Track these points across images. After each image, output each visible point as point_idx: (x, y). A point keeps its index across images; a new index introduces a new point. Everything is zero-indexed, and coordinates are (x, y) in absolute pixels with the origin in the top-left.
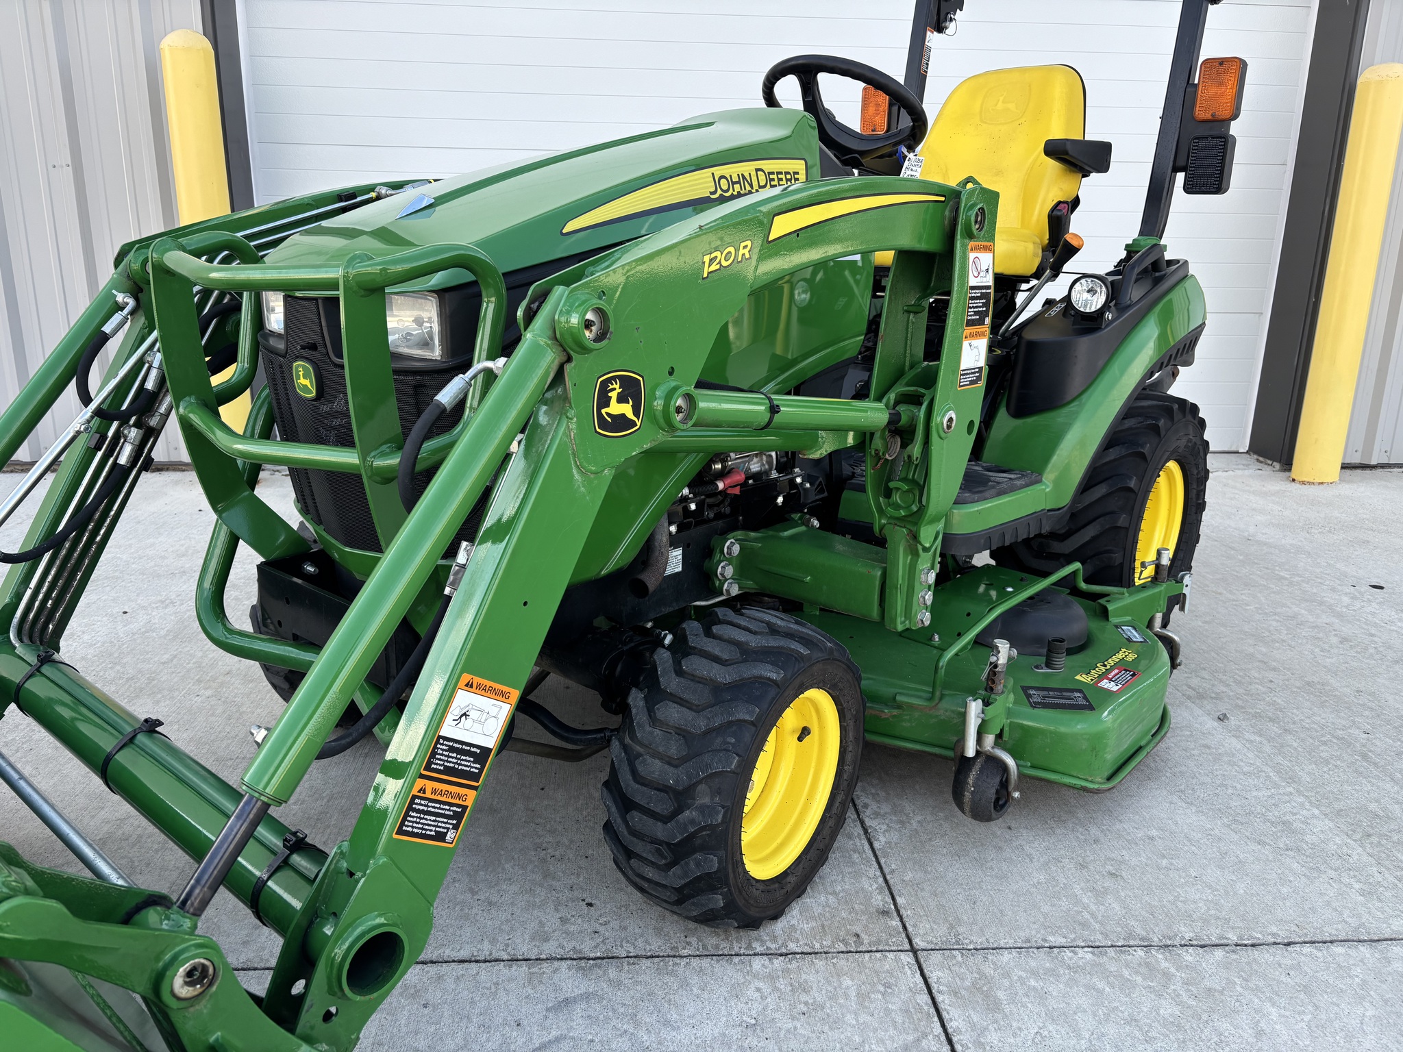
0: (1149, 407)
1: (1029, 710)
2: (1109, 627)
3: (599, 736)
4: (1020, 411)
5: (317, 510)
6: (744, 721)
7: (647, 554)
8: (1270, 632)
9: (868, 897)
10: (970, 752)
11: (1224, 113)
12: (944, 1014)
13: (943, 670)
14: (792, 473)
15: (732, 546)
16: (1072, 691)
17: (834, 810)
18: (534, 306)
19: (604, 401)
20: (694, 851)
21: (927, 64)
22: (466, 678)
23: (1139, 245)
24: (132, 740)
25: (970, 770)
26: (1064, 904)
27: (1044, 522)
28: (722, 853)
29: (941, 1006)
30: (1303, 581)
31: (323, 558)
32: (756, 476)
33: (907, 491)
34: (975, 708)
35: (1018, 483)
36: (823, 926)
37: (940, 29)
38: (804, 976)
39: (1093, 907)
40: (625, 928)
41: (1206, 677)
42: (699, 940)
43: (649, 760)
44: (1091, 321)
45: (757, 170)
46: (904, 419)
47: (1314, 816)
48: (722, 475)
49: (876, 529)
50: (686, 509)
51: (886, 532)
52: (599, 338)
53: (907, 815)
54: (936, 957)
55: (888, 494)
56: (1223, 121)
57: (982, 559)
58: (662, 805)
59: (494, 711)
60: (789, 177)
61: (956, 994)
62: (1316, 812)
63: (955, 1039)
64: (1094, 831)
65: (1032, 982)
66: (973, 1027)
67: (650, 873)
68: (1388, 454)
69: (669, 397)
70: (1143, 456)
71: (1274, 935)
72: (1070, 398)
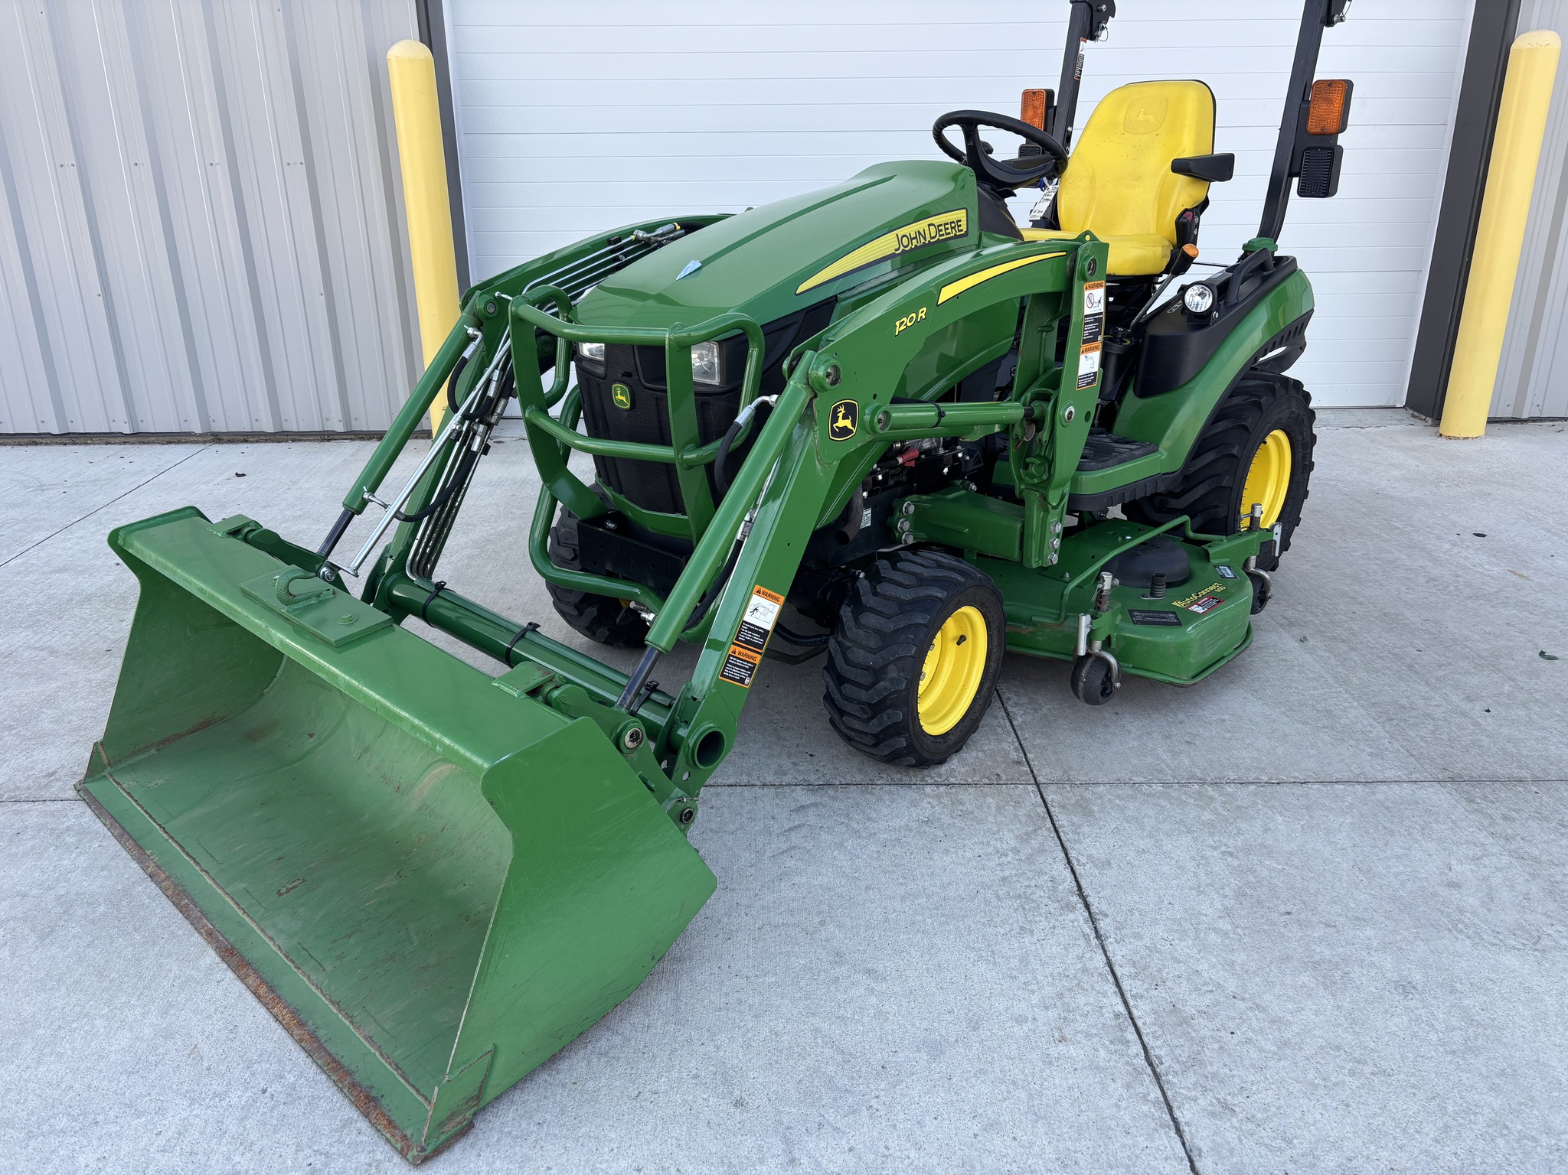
0: (1254, 386)
1: (1132, 626)
2: (1210, 567)
3: (818, 639)
4: (1143, 393)
5: (620, 484)
6: (920, 624)
7: (847, 513)
8: (1367, 573)
9: (1007, 754)
10: (1082, 652)
11: (1331, 127)
12: (1054, 818)
13: (1067, 598)
14: (955, 449)
15: (909, 506)
16: (1167, 613)
17: (983, 693)
18: (794, 363)
19: (835, 419)
20: (887, 709)
21: (1081, 71)
22: (757, 587)
23: (1253, 246)
24: (523, 636)
25: (1083, 667)
26: (1149, 759)
27: (1159, 484)
28: (905, 709)
29: (1053, 814)
30: (1413, 531)
31: (619, 517)
32: (927, 452)
33: (1040, 464)
34: (1085, 620)
35: (1137, 453)
36: (974, 769)
37: (1093, 37)
38: (960, 796)
39: (1169, 761)
40: (837, 769)
41: (1301, 609)
42: (888, 775)
43: (856, 650)
44: (1201, 320)
45: (929, 225)
46: (1037, 413)
47: (1353, 707)
48: (902, 452)
49: (1017, 492)
50: (875, 479)
51: (1025, 495)
52: (833, 383)
53: (1040, 705)
54: (1052, 788)
55: (1026, 466)
56: (1331, 134)
57: (1115, 512)
58: (865, 679)
59: (771, 608)
60: (953, 225)
61: (1063, 807)
62: (1355, 704)
63: (1060, 830)
64: (1181, 716)
65: (1118, 802)
66: (1073, 824)
67: (857, 725)
68: (1540, 408)
69: (873, 413)
70: (1245, 428)
71: (1295, 777)
72: (1183, 382)
